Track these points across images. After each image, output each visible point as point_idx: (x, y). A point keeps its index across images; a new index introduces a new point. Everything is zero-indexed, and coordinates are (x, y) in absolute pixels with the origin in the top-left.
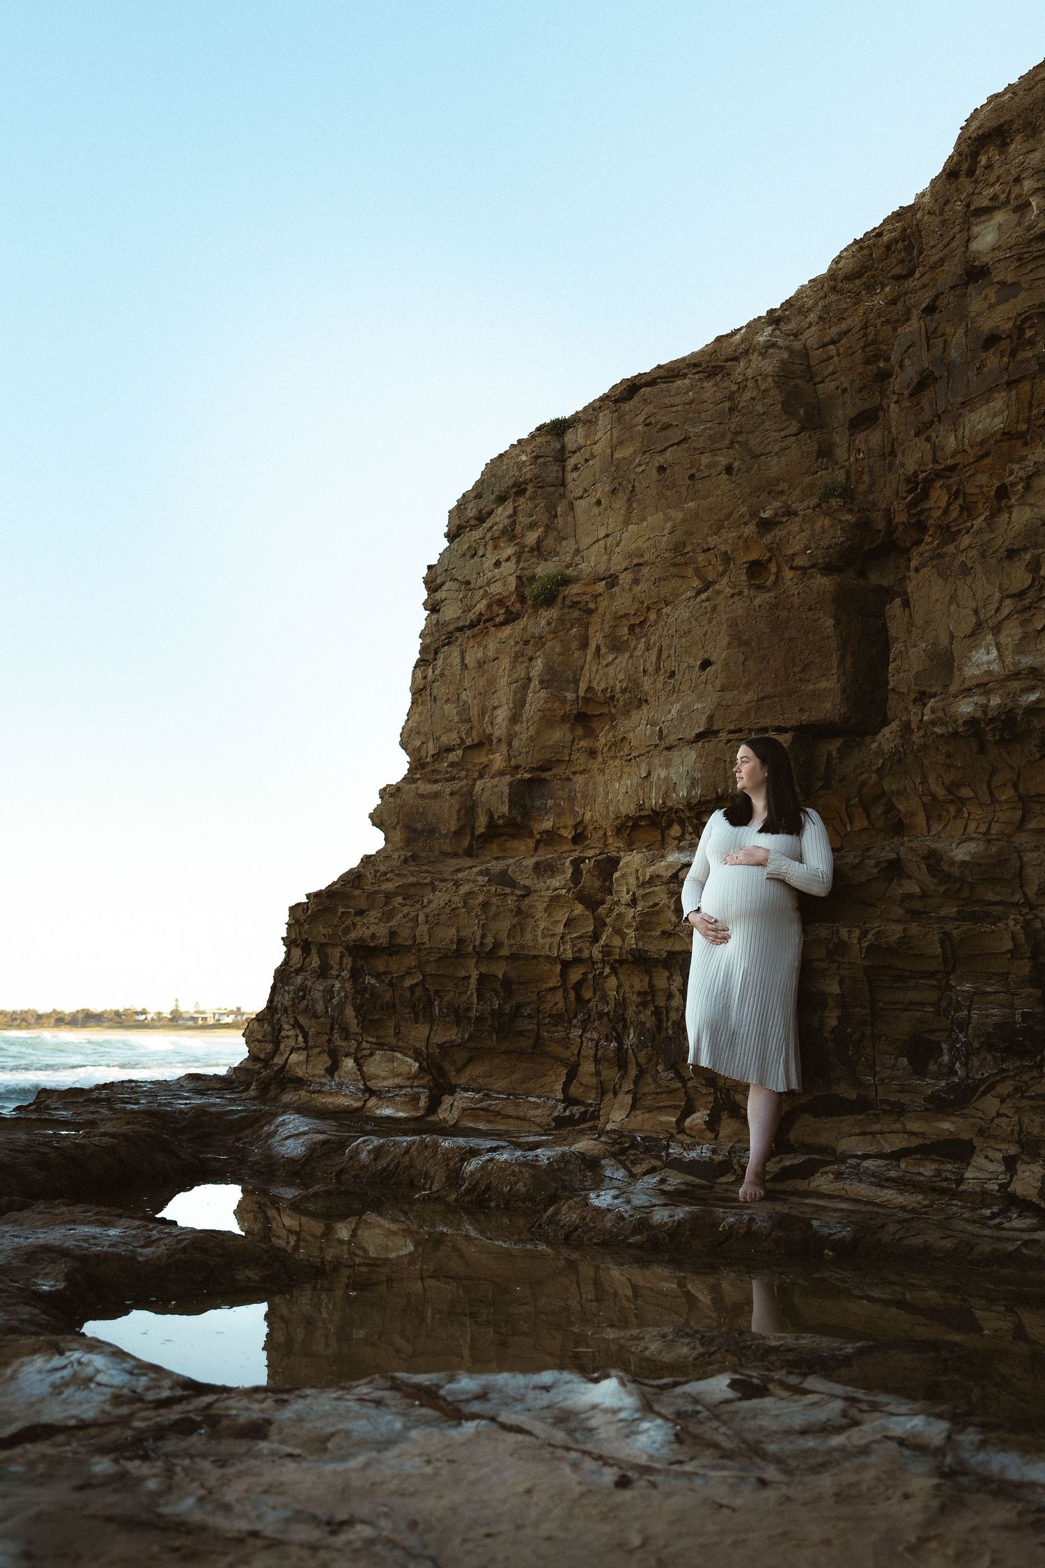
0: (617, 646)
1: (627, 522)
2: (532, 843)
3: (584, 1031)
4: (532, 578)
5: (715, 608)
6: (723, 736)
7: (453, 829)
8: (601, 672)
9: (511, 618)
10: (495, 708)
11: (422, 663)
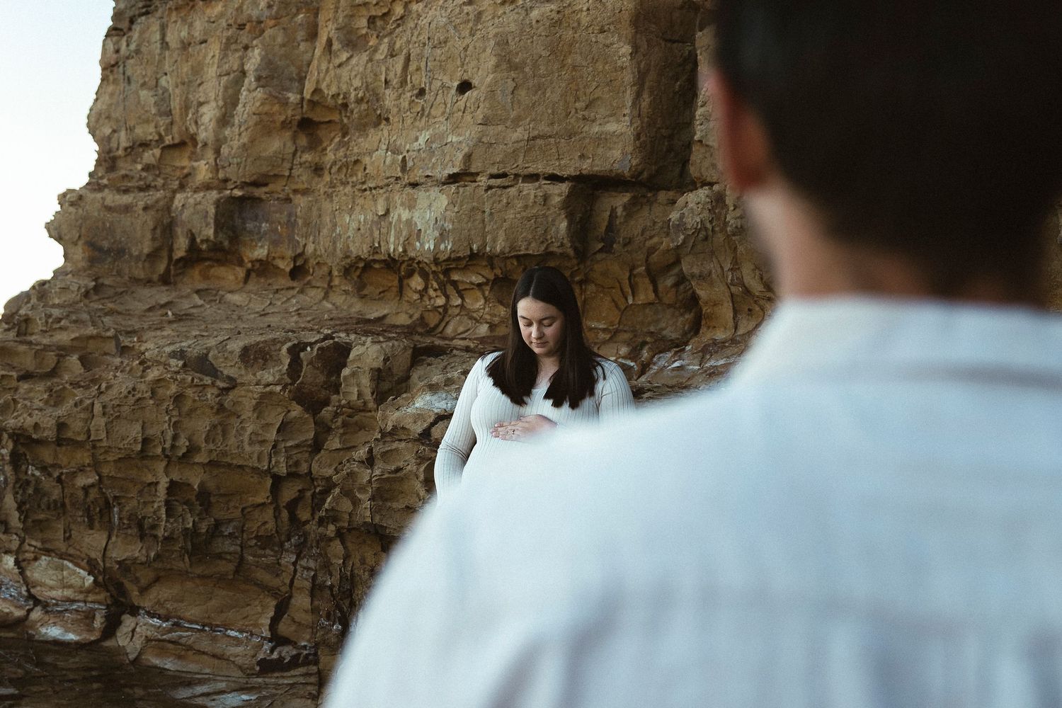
0: (353, 42)
2: (241, 273)
3: (299, 557)
5: (479, 15)
6: (483, 180)
7: (146, 251)
8: (332, 73)
10: (201, 104)
11: (114, 32)
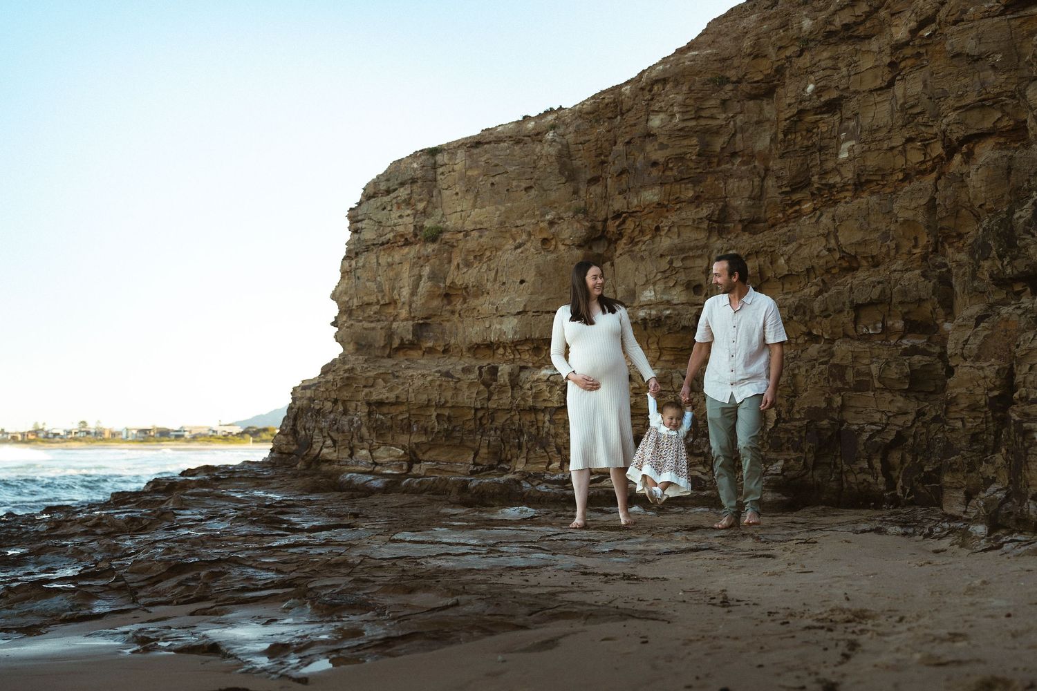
0: (468, 265)
1: (474, 207)
2: (421, 353)
3: (482, 436)
4: (422, 227)
5: (527, 258)
6: (531, 314)
7: (382, 345)
8: (460, 276)
9: (407, 243)
10: (401, 288)
11: (347, 258)
